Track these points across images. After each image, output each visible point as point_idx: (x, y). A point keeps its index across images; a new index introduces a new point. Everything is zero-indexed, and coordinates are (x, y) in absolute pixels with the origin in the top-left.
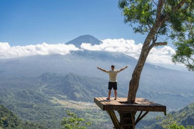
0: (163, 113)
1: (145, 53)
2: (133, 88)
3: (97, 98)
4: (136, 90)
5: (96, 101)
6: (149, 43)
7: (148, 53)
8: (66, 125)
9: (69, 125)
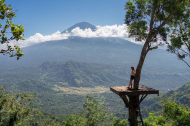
0: (157, 94)
5: (112, 90)
6: (145, 49)
7: (145, 56)
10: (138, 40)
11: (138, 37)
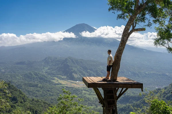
0: (140, 89)
1: (125, 38)
2: (115, 68)
3: (85, 78)
4: (118, 71)
5: (84, 80)
6: (128, 30)
7: (128, 38)
8: (61, 101)
9: (63, 101)
10: (120, 17)
11: (120, 12)
